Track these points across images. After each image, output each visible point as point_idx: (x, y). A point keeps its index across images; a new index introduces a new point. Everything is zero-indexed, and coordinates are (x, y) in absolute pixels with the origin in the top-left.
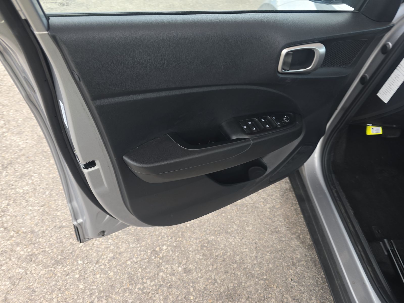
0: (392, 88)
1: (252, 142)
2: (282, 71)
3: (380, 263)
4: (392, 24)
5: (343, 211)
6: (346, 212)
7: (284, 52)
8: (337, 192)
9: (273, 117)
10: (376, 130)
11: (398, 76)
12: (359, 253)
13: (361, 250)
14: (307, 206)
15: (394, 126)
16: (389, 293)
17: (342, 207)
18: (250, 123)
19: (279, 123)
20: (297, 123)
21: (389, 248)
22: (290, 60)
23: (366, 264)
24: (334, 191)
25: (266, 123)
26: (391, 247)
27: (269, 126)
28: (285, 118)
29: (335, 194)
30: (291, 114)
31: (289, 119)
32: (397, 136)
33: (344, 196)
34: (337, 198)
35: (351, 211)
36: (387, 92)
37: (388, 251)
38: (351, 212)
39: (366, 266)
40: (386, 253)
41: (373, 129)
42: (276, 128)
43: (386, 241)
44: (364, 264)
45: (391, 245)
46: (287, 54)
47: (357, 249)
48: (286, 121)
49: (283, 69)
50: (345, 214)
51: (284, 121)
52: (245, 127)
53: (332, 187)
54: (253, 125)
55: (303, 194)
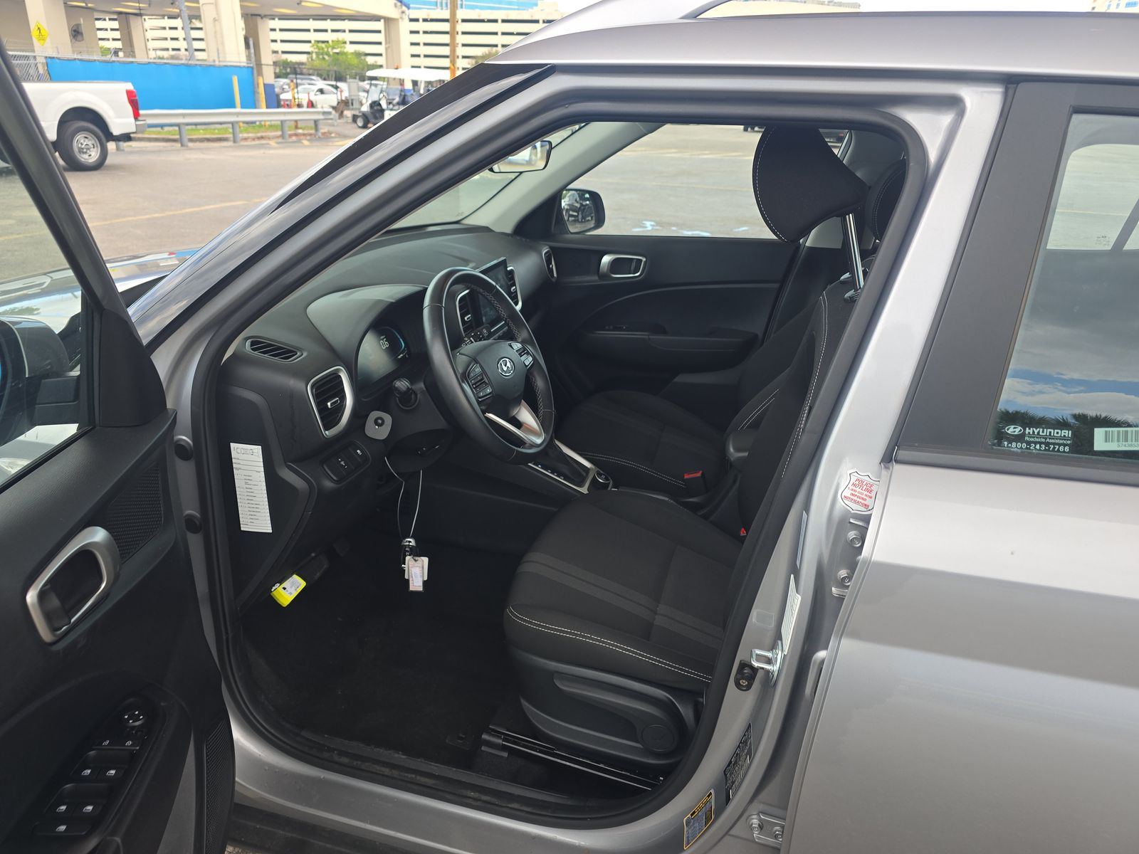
0: (258, 503)
1: (118, 839)
2: (54, 635)
3: (515, 779)
4: (170, 412)
5: (386, 771)
6: (393, 766)
7: (31, 597)
8: (342, 753)
9: (101, 745)
10: (291, 587)
11: (248, 478)
12: (478, 803)
13: (476, 795)
14: (320, 843)
15: (313, 555)
16: (569, 803)
17: (378, 768)
18: (63, 808)
19: (129, 743)
20: (162, 704)
21: (500, 741)
22: (55, 602)
23: (504, 805)
24: (336, 758)
25: (100, 770)
26: (500, 737)
27: (113, 769)
28: (128, 719)
29: (345, 760)
30: (131, 700)
31: (139, 715)
32: (325, 566)
33: (362, 745)
34: (355, 763)
35: (396, 755)
36: (255, 513)
37: (504, 748)
38: (399, 758)
39: (508, 807)
40: (505, 754)
41: (284, 589)
42: (133, 757)
43: (485, 736)
44: (504, 809)
45: (498, 734)
46: (42, 596)
47: (470, 801)
48: (137, 723)
49: (54, 629)
50: (396, 773)
51: (134, 727)
52: (63, 828)
53: (326, 755)
54: (76, 805)
55: (289, 835)
